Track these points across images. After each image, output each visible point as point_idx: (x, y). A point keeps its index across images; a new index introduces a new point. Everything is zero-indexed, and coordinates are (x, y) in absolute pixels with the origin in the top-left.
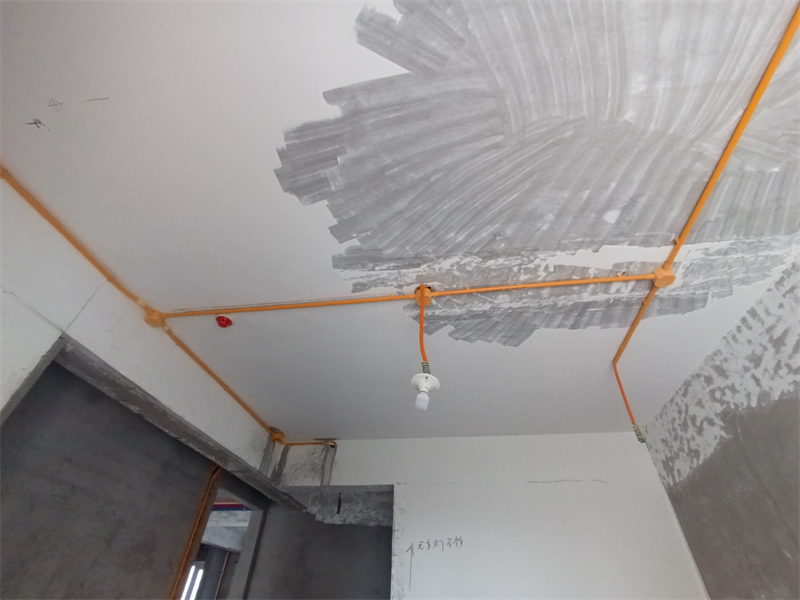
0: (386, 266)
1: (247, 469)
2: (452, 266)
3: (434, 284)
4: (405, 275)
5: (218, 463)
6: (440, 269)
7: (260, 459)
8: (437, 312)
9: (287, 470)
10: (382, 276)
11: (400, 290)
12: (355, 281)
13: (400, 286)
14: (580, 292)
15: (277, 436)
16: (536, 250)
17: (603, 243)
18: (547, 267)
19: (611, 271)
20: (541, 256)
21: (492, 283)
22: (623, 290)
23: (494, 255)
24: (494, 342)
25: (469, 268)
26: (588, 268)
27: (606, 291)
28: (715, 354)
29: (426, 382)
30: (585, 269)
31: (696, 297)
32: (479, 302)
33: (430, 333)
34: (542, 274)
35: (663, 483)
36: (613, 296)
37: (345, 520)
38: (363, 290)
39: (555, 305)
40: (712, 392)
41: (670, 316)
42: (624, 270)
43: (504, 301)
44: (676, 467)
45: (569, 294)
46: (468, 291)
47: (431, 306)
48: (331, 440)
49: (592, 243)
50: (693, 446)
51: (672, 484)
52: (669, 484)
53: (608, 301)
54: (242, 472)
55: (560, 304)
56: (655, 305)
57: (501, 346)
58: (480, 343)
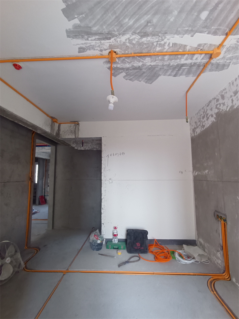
0: (94, 38)
1: (45, 132)
2: (126, 40)
3: (117, 50)
4: (103, 44)
5: (33, 130)
6: (120, 41)
7: (50, 129)
8: (119, 66)
9: (61, 132)
10: (92, 44)
11: (101, 53)
12: (79, 46)
13: (101, 51)
14: (181, 59)
15: (54, 120)
16: (166, 33)
17: (197, 32)
18: (169, 44)
19: (196, 48)
20: (168, 37)
21: (144, 51)
22: (198, 59)
23: (146, 35)
24: (142, 82)
25: (134, 42)
26: (187, 46)
27: (192, 59)
28: (224, 90)
29: (113, 99)
30: (186, 46)
31: (226, 64)
32: (137, 62)
33: (115, 76)
34: (166, 47)
35: (191, 136)
36: (193, 61)
37: (85, 149)
38: (83, 52)
39: (169, 64)
40: (217, 105)
41: (214, 72)
42: (201, 48)
43: (148, 62)
44: (196, 131)
45: (176, 59)
46: (133, 55)
47: (116, 63)
48: (77, 121)
49: (192, 30)
50: (204, 124)
51: (193, 136)
52: (192, 136)
53: (191, 64)
54: (44, 133)
55: (171, 64)
56: (209, 67)
57: (144, 83)
58: (136, 81)
